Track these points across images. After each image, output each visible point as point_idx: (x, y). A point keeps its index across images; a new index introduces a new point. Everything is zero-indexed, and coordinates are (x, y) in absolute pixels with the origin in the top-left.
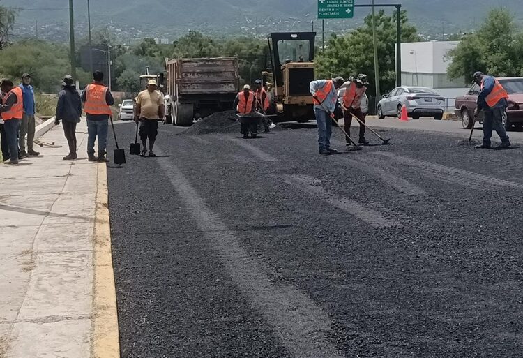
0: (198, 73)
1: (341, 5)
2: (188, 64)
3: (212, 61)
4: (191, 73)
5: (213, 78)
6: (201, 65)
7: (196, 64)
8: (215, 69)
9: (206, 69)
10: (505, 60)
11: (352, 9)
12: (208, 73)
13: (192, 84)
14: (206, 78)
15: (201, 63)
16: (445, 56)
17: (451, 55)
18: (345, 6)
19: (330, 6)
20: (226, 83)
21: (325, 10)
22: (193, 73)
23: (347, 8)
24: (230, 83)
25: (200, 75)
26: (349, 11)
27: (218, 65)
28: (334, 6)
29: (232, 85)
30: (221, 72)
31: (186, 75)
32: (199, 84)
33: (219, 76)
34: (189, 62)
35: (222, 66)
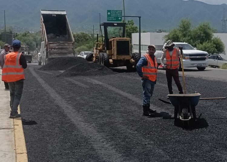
0: (57, 49)
1: (117, 16)
2: (52, 44)
3: (63, 43)
4: (53, 49)
5: (64, 51)
6: (58, 45)
7: (56, 45)
8: (65, 47)
9: (60, 47)
10: (190, 39)
11: (121, 17)
12: (62, 49)
13: (54, 54)
14: (60, 51)
15: (58, 44)
16: (163, 38)
17: (166, 37)
18: (119, 16)
19: (112, 16)
20: (70, 53)
21: (110, 18)
22: (55, 49)
23: (119, 17)
24: (72, 53)
25: (58, 50)
26: (120, 18)
27: (66, 45)
28: (114, 16)
29: (72, 54)
30: (67, 48)
31: (51, 50)
32: (58, 53)
33: (67, 50)
34: (52, 43)
35: (68, 45)
